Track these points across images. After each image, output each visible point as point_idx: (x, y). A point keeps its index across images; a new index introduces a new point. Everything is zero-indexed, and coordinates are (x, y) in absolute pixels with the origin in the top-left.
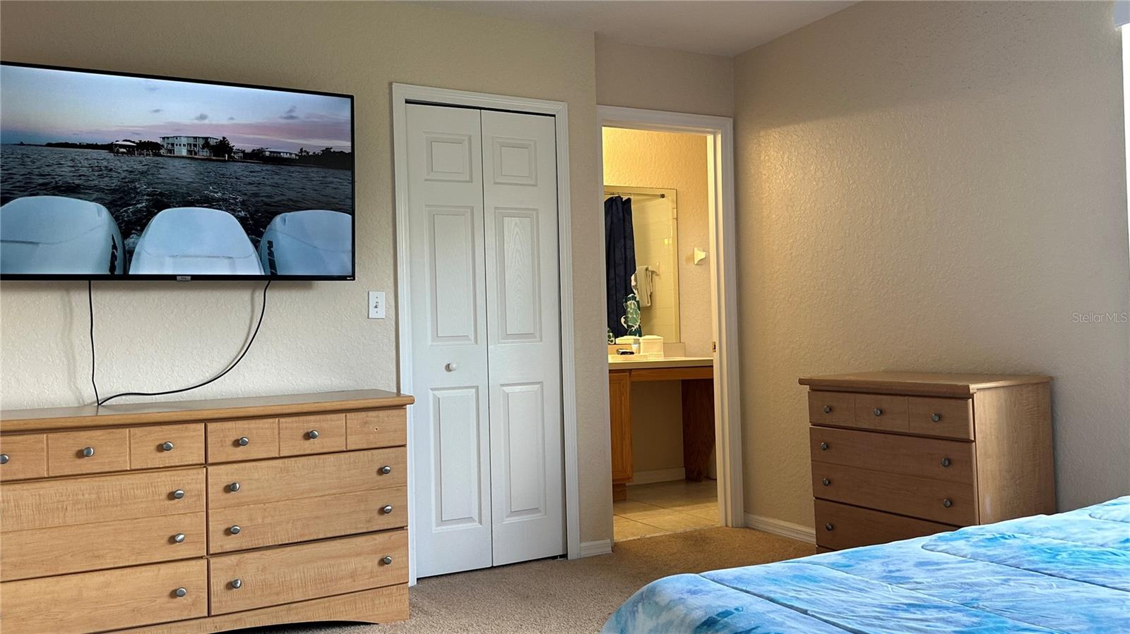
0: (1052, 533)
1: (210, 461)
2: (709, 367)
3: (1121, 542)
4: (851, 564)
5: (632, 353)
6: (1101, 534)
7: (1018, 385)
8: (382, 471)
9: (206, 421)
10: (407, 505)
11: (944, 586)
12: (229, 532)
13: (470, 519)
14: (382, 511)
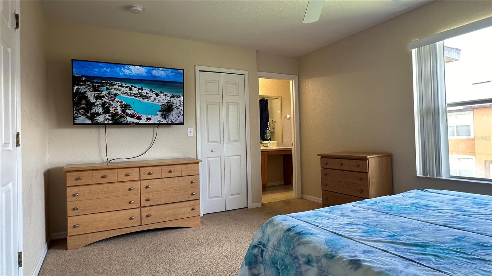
0: (391, 201)
1: (141, 179)
2: (291, 150)
3: (411, 204)
4: (331, 211)
5: (268, 146)
6: (406, 201)
7: (381, 156)
8: (192, 182)
9: (140, 167)
10: (199, 193)
11: (359, 218)
12: (147, 200)
13: (219, 197)
14: (192, 194)
